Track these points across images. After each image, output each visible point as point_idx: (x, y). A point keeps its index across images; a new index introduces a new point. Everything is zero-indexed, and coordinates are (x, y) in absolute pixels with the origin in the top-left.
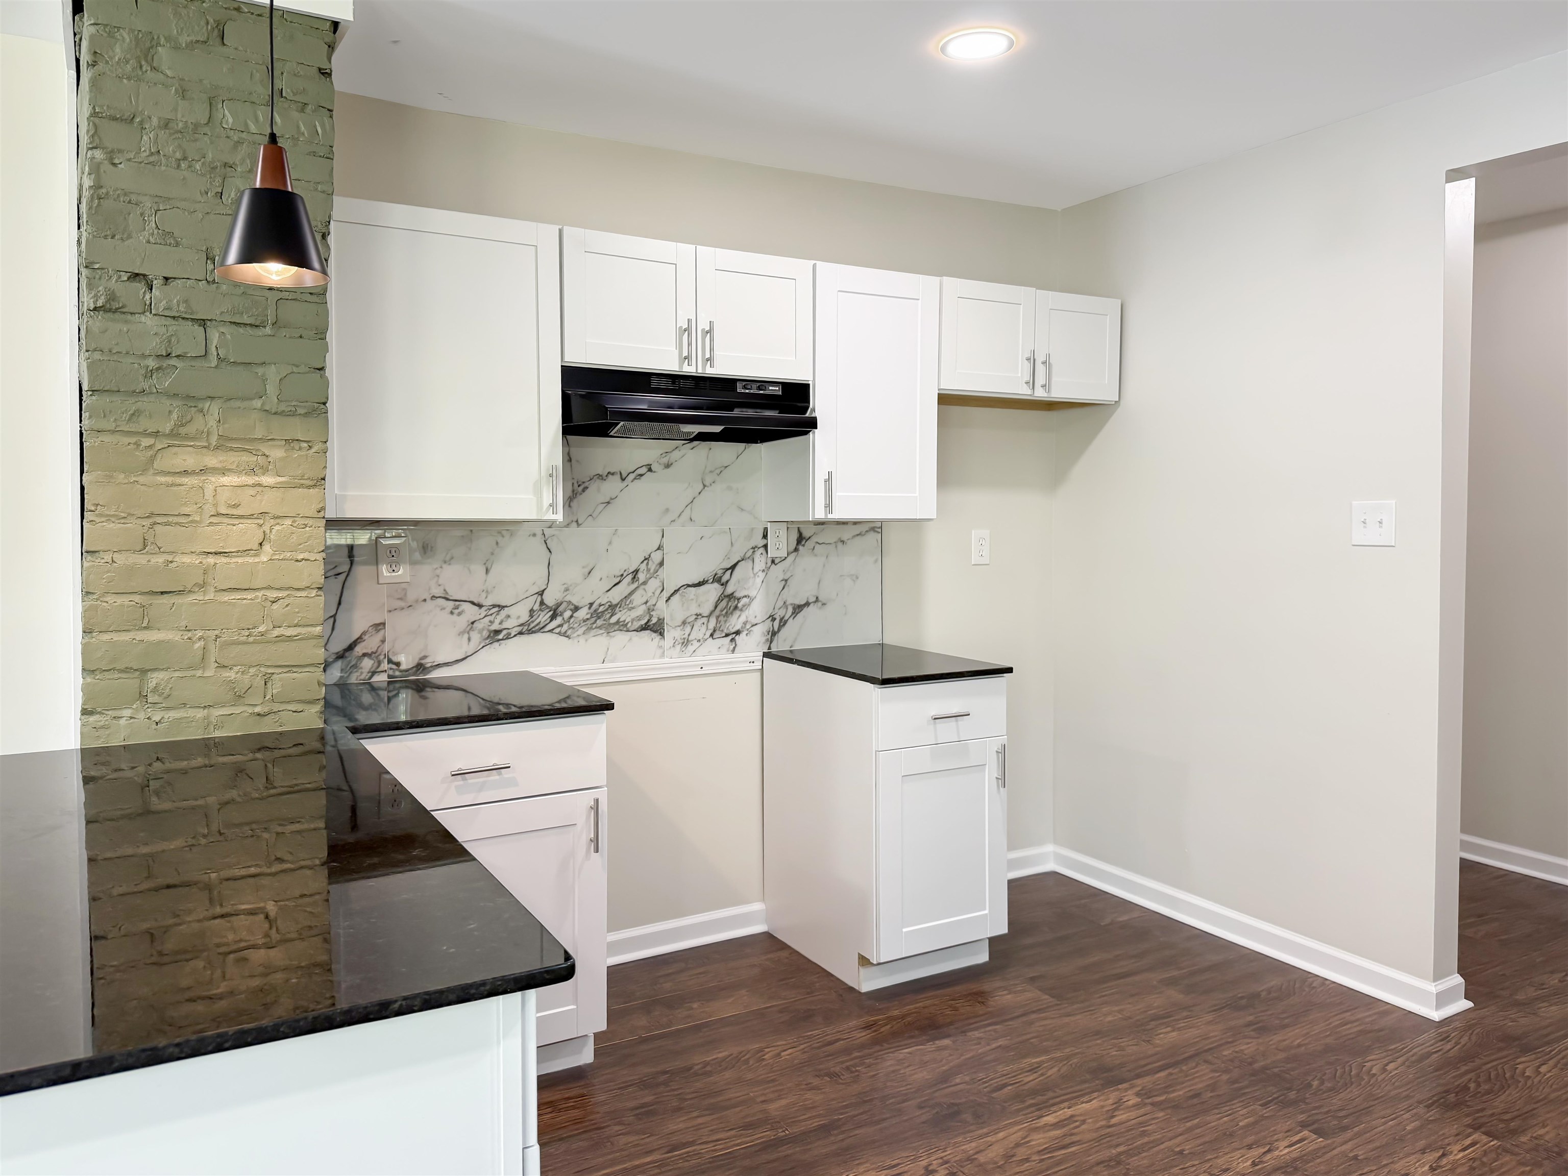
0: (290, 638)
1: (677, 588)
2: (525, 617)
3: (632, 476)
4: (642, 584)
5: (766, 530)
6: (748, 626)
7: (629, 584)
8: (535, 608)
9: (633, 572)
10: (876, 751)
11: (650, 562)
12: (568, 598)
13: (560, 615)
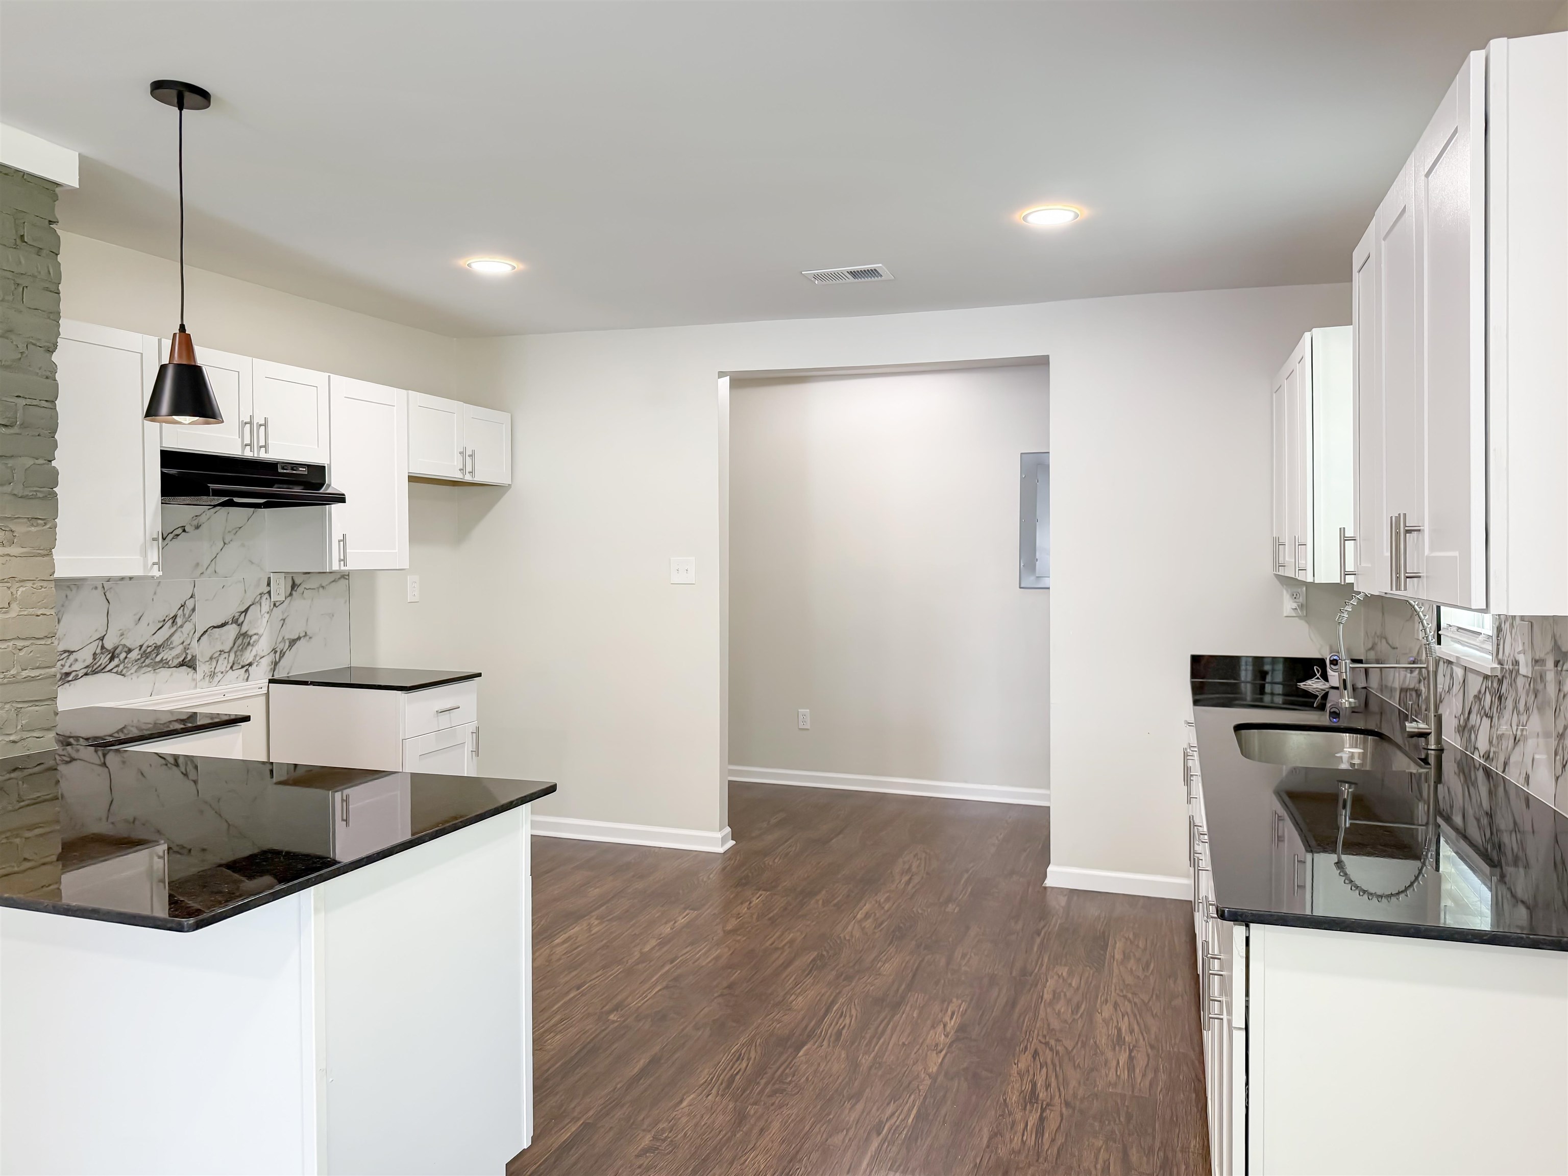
0: (33, 678)
1: (205, 630)
2: (89, 660)
3: (171, 536)
4: (179, 627)
5: (269, 579)
6: (258, 658)
7: (169, 628)
8: (97, 652)
9: (172, 618)
10: (403, 740)
11: (186, 609)
12: (123, 642)
13: (117, 657)
